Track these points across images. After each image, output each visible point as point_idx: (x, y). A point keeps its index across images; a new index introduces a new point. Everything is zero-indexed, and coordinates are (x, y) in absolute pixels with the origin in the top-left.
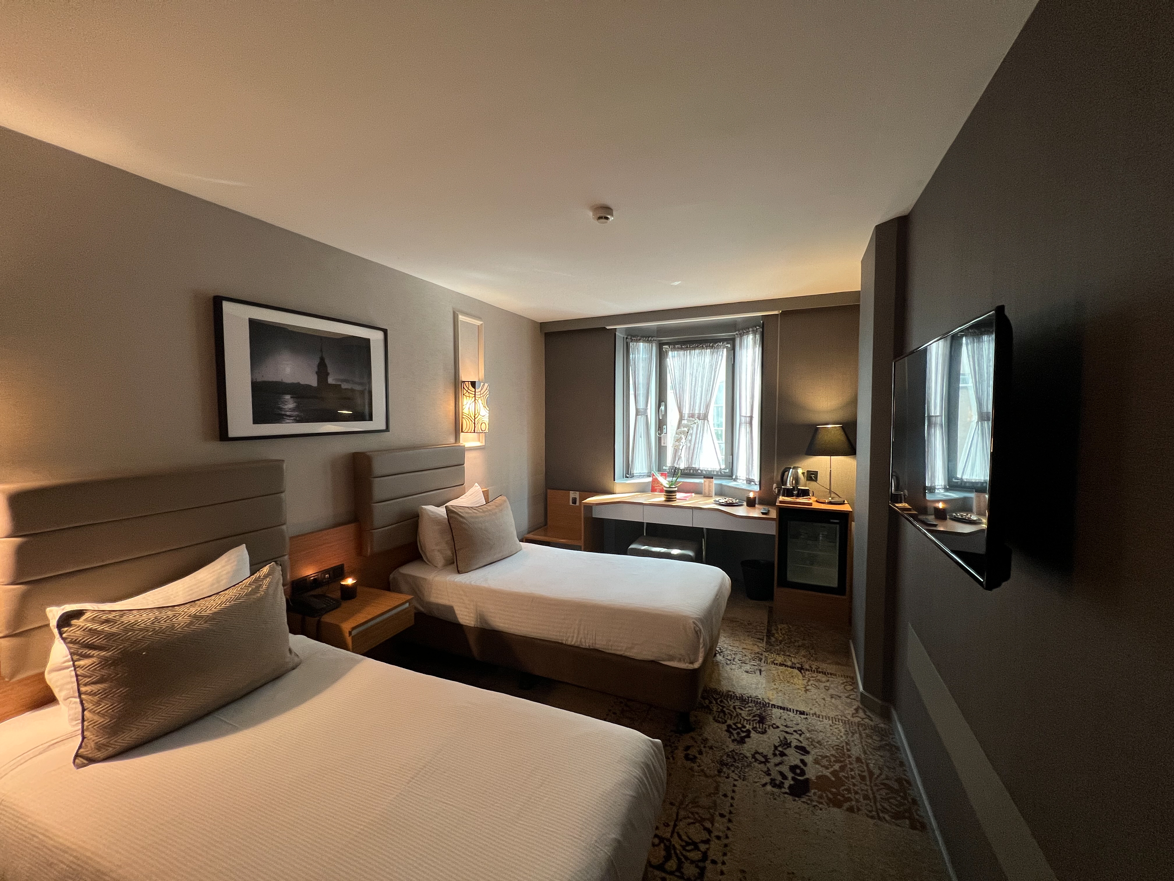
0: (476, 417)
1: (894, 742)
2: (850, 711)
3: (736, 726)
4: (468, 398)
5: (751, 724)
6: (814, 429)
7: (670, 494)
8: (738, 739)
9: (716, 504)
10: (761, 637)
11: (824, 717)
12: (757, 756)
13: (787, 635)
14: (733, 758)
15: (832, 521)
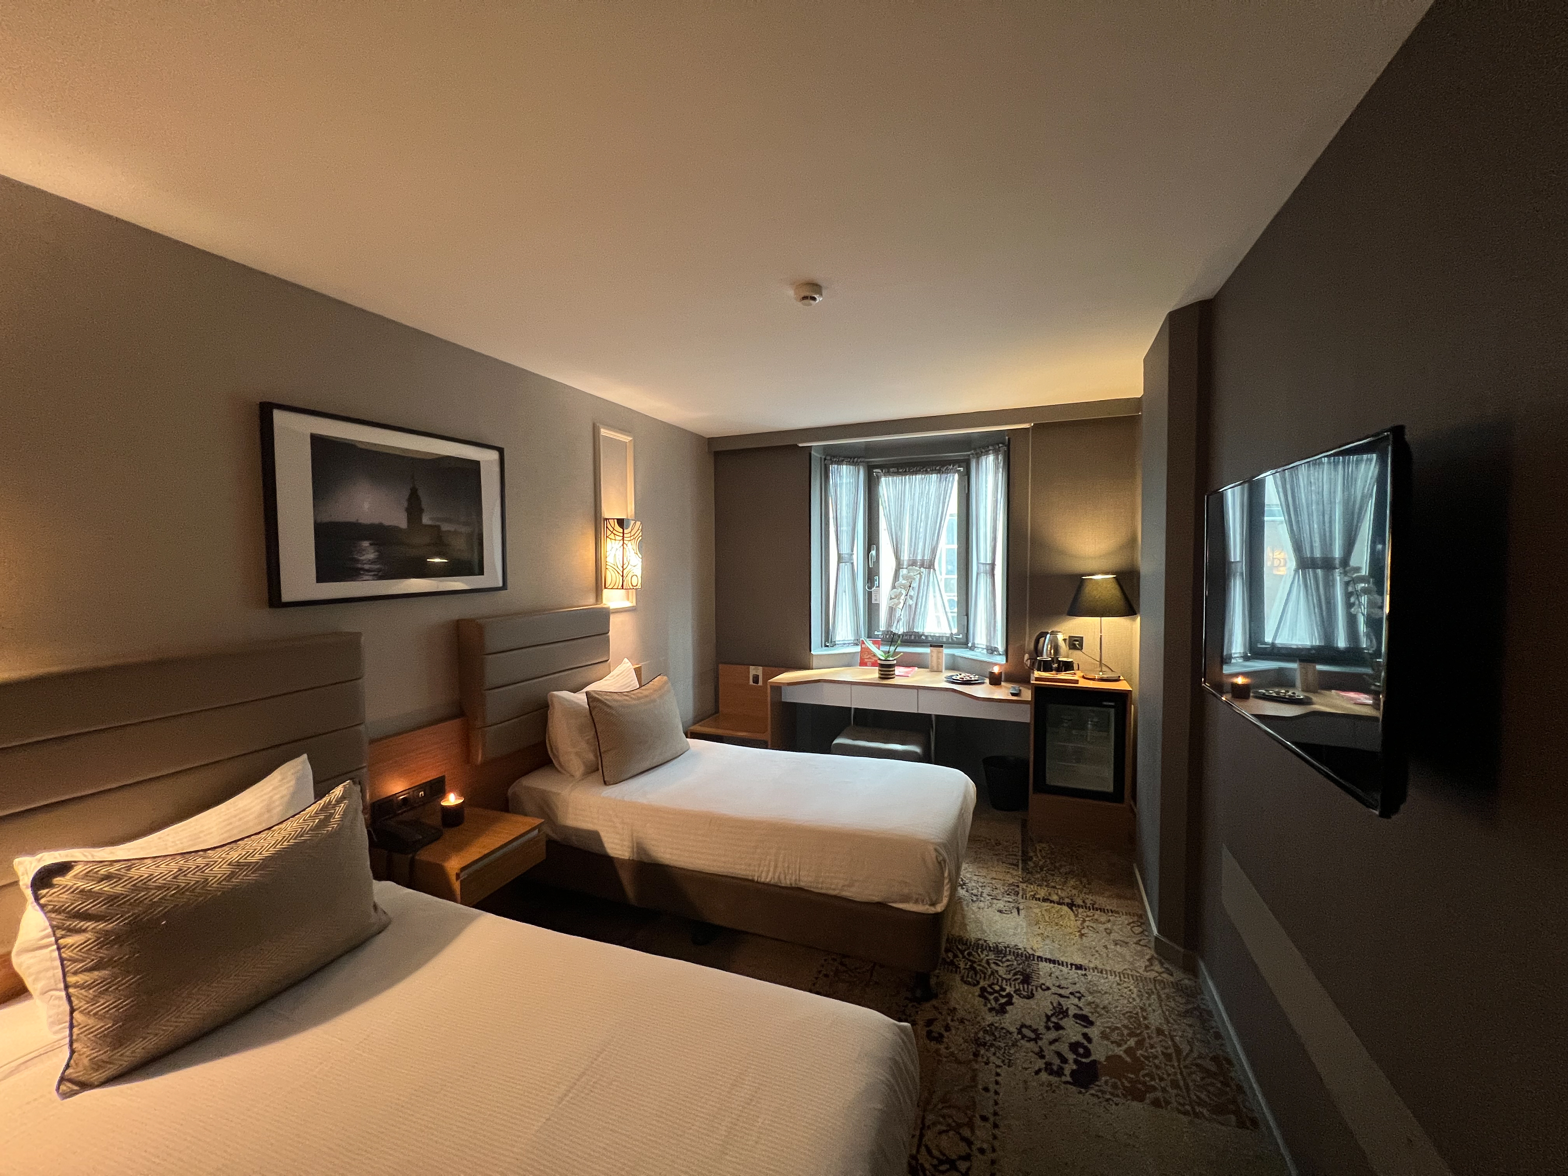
0: (625, 567)
1: (1204, 1004)
2: (1141, 964)
3: (992, 988)
4: (613, 541)
5: (1013, 986)
6: (1078, 581)
7: (886, 670)
8: (997, 1007)
9: (948, 681)
10: (1015, 862)
11: (1109, 973)
12: (1024, 1030)
13: (1049, 858)
14: (993, 1034)
15: (1105, 703)
